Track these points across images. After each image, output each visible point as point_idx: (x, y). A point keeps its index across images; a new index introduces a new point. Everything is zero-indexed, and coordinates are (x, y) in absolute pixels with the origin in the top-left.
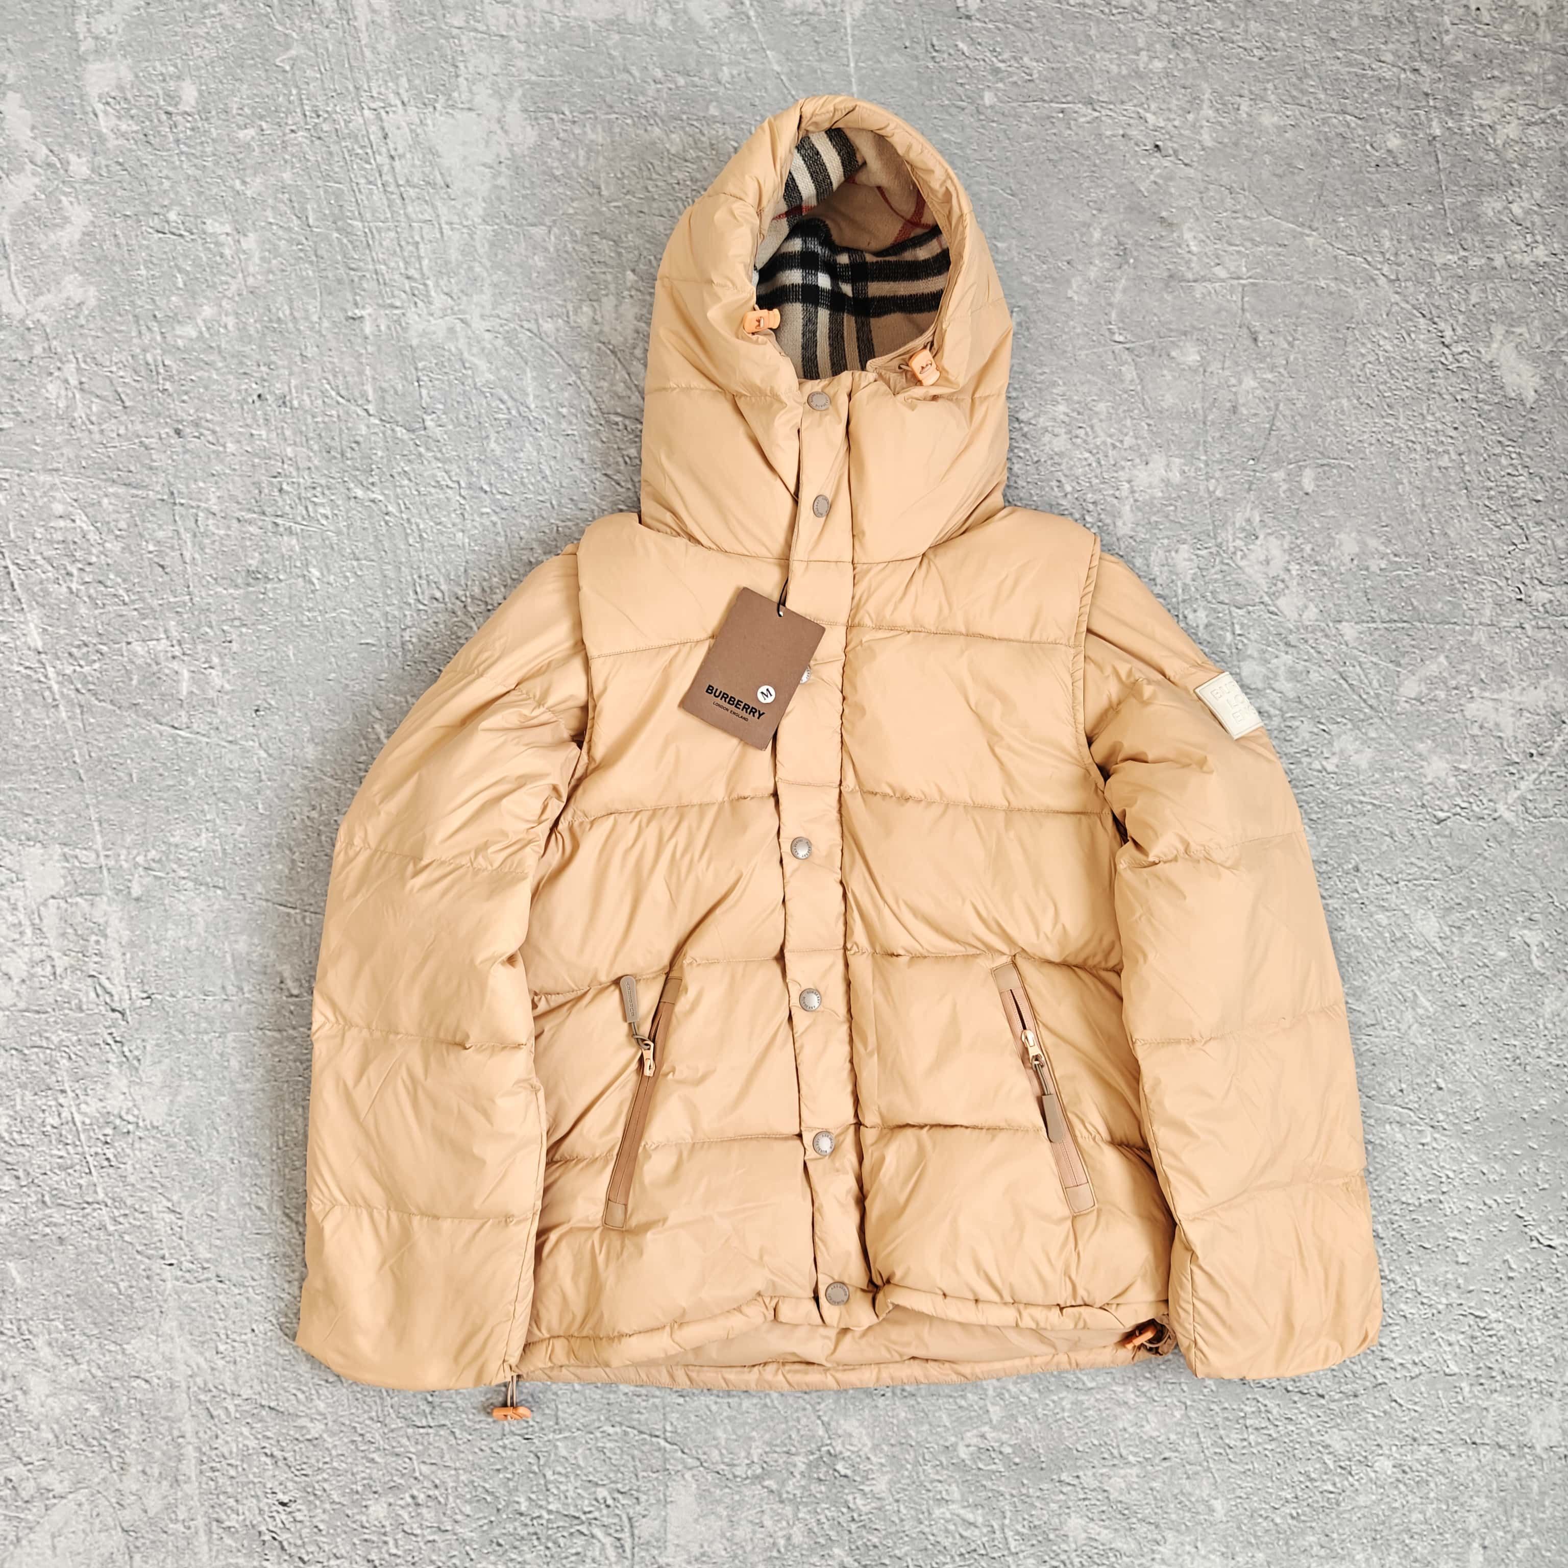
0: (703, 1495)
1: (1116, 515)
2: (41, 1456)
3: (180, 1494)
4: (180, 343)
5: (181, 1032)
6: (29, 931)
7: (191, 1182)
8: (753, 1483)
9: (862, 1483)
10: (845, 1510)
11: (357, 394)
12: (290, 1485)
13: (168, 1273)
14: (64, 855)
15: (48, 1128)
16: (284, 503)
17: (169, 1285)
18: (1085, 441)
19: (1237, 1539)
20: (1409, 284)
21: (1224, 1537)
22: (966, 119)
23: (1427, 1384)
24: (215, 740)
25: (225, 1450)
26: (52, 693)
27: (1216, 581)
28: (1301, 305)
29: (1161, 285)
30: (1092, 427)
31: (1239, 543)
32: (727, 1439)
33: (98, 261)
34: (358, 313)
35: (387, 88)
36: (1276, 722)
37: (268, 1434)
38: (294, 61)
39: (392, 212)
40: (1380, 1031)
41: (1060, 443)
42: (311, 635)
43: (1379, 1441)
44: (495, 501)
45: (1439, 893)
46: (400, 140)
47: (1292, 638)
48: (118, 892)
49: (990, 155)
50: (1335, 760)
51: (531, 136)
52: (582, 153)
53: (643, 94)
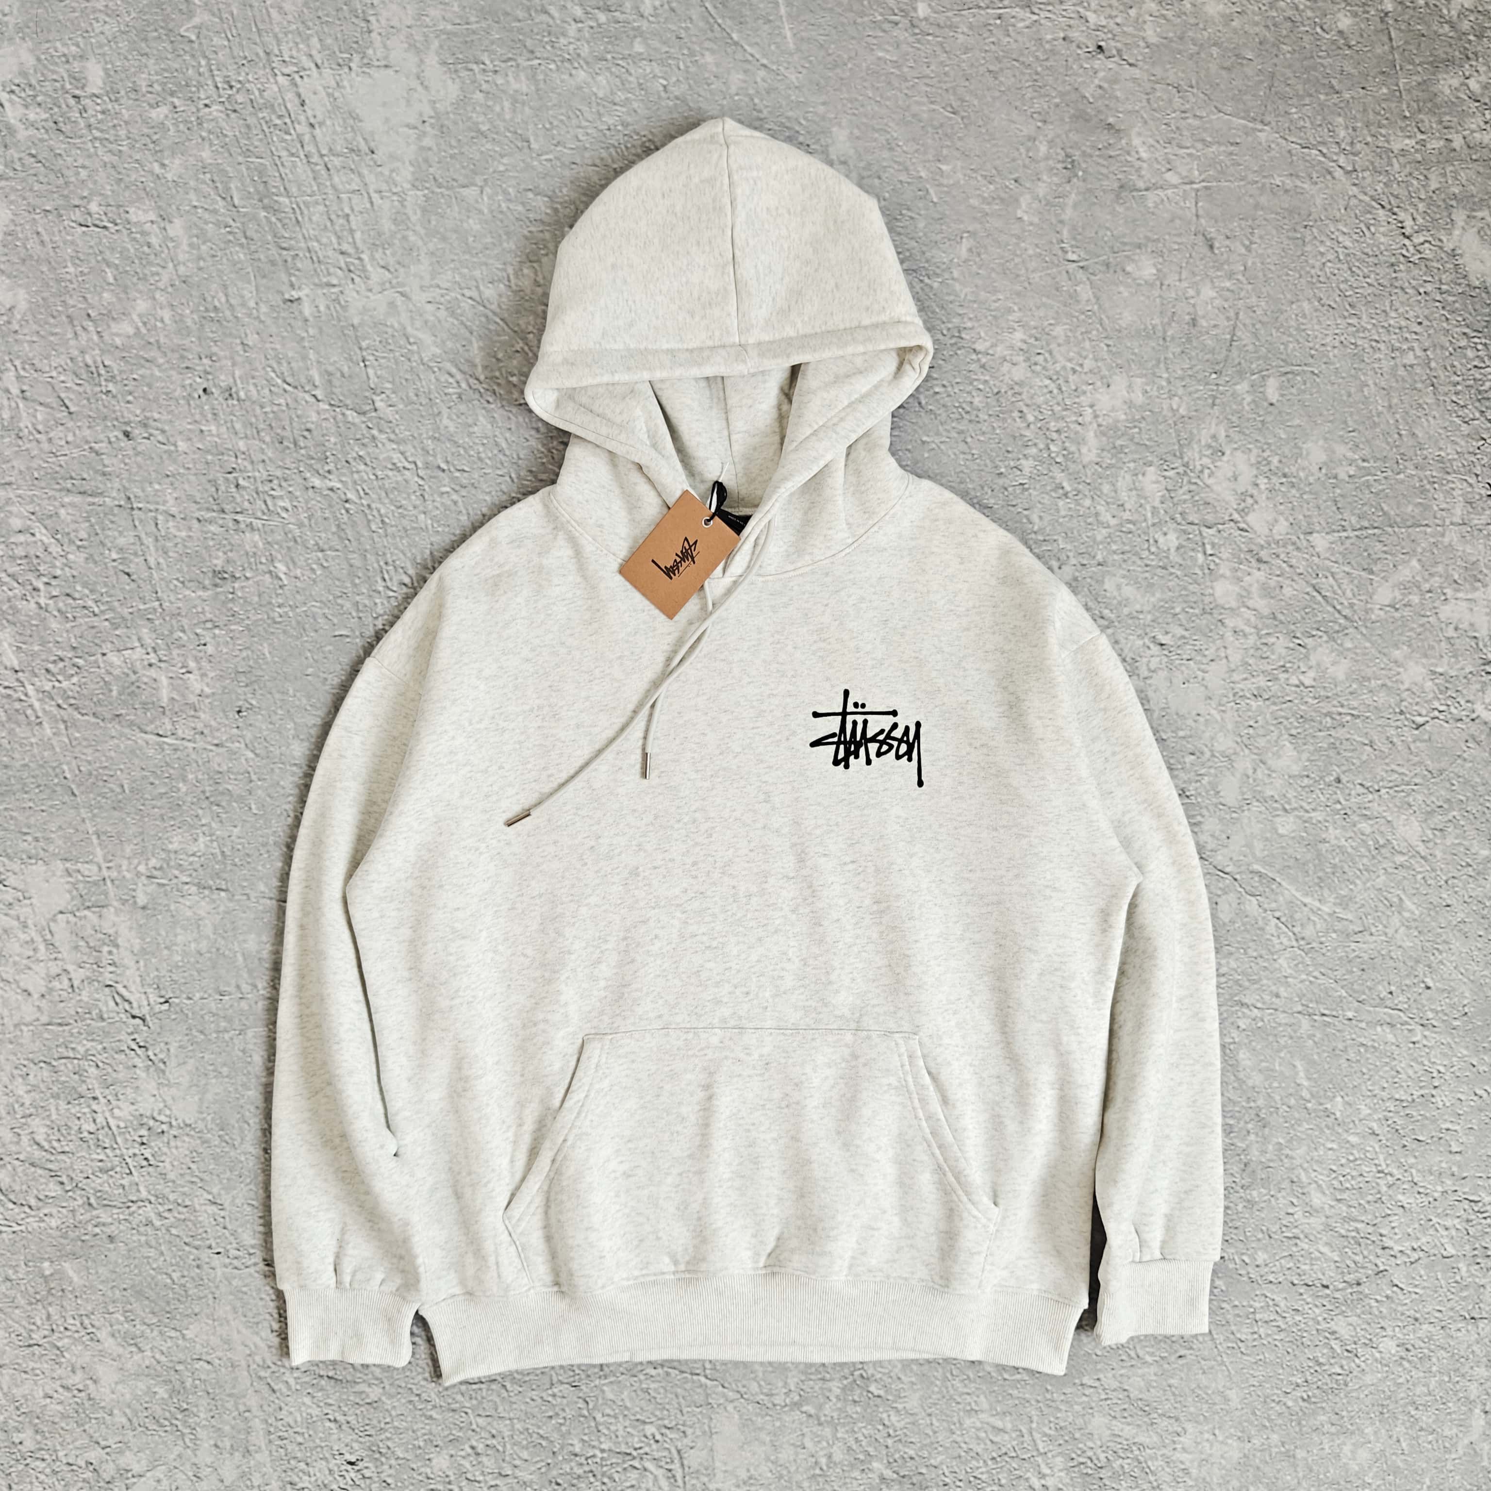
0: (746, 1424)
1: (1080, 441)
2: (118, 1439)
3: (252, 1463)
4: (118, 341)
5: (201, 1032)
6: (42, 947)
7: (228, 1174)
8: (792, 1410)
9: (895, 1401)
10: (881, 1427)
11: (303, 380)
12: (356, 1446)
13: (216, 1261)
14: (67, 870)
15: (86, 1134)
16: (242, 499)
17: (219, 1272)
18: (1044, 368)
19: (1251, 1423)
20: (1367, 174)
21: (1240, 1423)
22: (900, 34)
23: (1426, 1267)
24: (200, 744)
25: (290, 1420)
26: (34, 710)
27: (1185, 501)
28: (1257, 206)
29: (1113, 196)
30: (1050, 352)
31: (1206, 461)
32: (764, 1372)
33: (24, 261)
34: (295, 294)
35: (298, 50)
36: (1252, 640)
37: (330, 1401)
38: (199, 27)
39: (319, 185)
40: (1368, 938)
41: (1019, 373)
42: (285, 632)
43: (1383, 1324)
44: (454, 479)
45: (1420, 797)
46: (317, 106)
47: (1264, 554)
48: (124, 902)
49: (928, 72)
50: (1312, 674)
51: (453, 90)
52: (507, 105)
53: (564, 35)
